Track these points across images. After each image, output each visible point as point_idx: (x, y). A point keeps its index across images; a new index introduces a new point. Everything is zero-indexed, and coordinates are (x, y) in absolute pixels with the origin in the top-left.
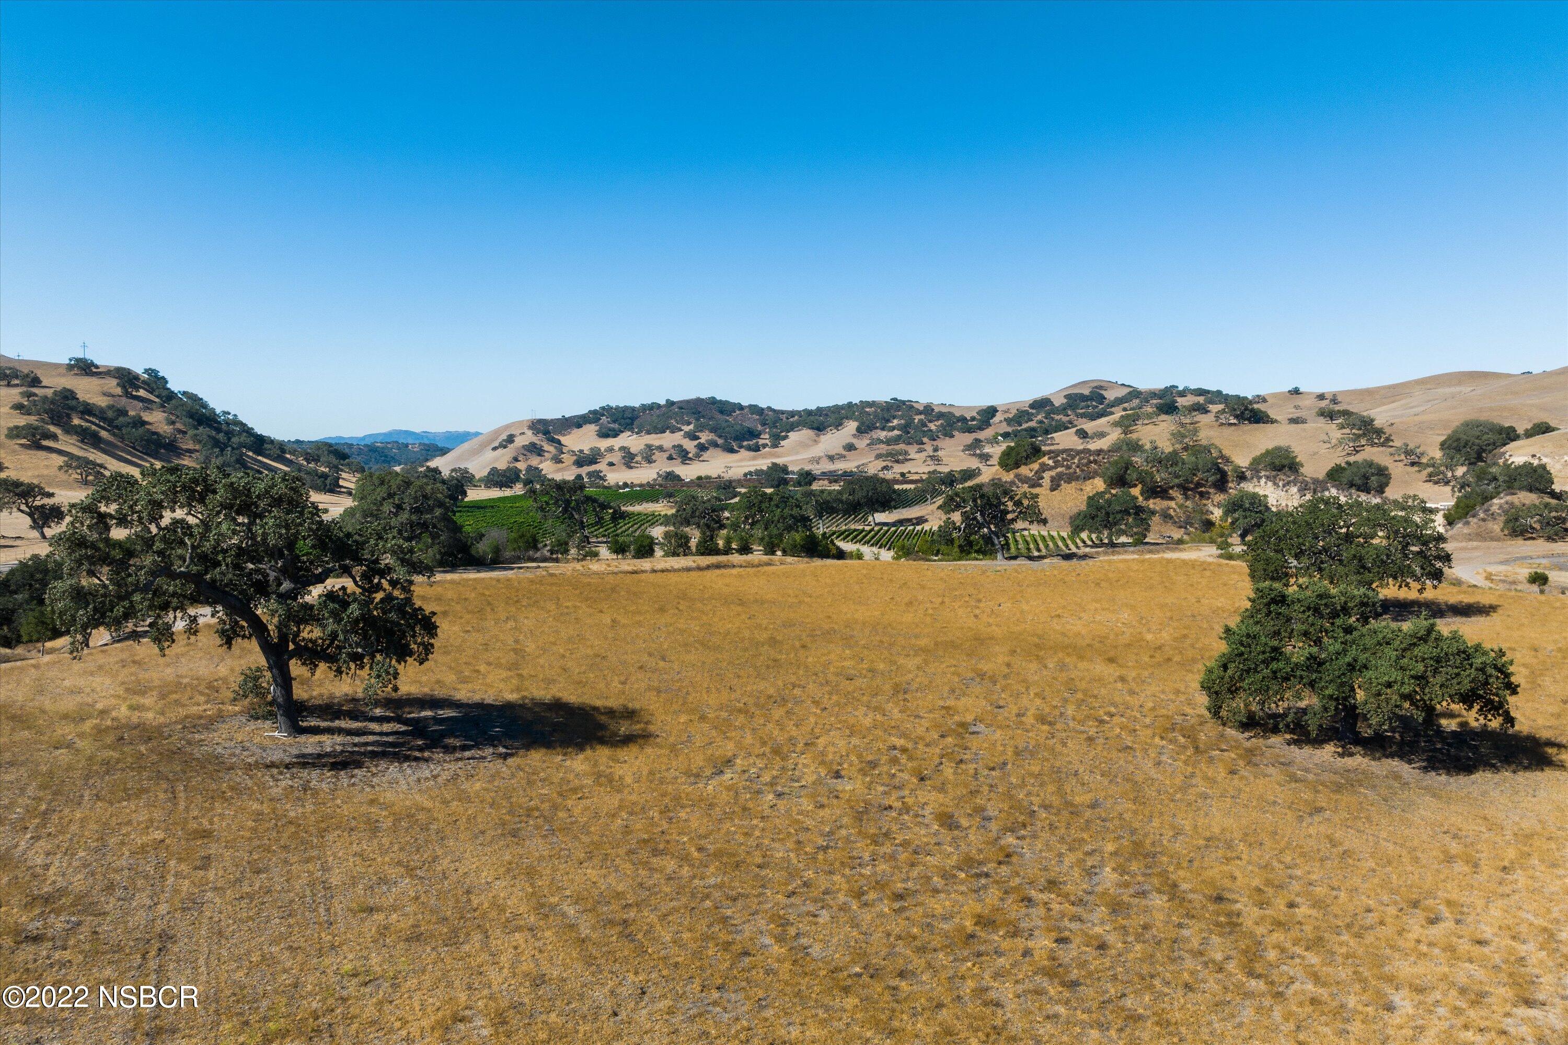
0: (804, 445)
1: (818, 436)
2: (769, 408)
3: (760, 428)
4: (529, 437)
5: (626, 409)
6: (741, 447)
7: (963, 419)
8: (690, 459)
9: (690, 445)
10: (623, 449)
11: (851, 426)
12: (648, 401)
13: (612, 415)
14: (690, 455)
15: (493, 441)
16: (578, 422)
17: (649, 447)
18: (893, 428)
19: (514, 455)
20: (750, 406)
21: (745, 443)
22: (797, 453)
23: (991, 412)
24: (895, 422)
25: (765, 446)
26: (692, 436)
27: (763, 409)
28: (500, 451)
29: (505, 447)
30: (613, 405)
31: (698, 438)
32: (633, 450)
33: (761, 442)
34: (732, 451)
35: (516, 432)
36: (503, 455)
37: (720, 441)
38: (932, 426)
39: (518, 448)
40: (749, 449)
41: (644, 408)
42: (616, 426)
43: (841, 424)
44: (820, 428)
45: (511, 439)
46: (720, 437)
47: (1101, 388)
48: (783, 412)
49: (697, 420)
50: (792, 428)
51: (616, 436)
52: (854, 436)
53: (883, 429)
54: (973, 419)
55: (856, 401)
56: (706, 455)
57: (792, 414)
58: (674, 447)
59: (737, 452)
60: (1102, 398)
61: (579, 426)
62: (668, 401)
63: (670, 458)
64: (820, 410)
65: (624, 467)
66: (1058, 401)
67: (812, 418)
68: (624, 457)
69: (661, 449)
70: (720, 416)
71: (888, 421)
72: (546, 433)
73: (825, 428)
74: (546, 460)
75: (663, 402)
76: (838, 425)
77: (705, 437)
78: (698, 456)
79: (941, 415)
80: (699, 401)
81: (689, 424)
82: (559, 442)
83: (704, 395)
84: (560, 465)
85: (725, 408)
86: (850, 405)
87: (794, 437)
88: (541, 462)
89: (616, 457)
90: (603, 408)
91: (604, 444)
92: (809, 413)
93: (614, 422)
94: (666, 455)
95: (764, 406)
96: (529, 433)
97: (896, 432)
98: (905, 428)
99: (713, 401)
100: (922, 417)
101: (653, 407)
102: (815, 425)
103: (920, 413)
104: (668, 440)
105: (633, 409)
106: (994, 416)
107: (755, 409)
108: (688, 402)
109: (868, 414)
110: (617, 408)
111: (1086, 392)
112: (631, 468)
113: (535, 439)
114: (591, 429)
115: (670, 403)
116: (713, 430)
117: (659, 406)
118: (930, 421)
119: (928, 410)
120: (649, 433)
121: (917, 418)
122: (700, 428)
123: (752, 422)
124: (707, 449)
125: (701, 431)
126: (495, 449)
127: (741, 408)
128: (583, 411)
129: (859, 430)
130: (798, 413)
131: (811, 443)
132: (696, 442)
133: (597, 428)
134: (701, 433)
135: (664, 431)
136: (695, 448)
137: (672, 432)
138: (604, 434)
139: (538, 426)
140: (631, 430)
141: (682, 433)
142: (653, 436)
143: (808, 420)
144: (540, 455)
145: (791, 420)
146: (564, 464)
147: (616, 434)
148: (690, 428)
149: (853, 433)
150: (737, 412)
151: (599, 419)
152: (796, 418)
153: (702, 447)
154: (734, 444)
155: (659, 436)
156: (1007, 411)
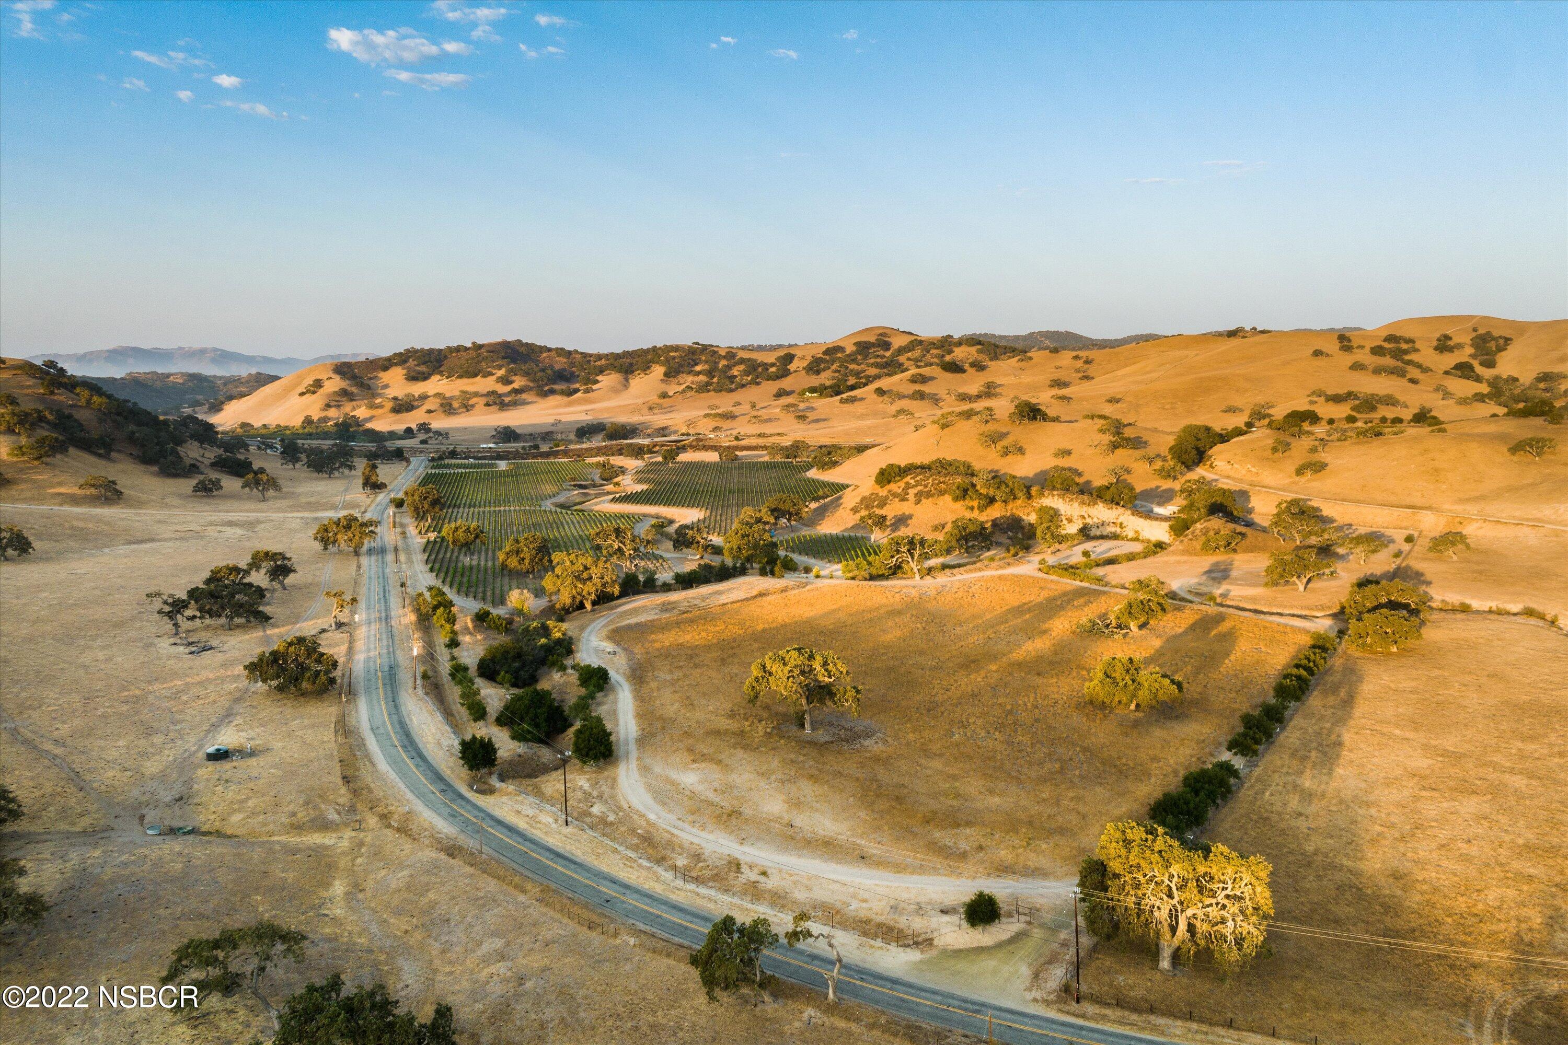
0: (616, 391)
1: (627, 379)
2: (576, 352)
4: (338, 382)
5: (431, 351)
6: (554, 391)
7: (764, 365)
8: (507, 405)
9: (503, 389)
10: (438, 395)
11: (658, 371)
12: (454, 344)
13: (418, 358)
14: (506, 401)
15: (299, 384)
16: (387, 364)
17: (463, 392)
18: (699, 373)
19: (326, 401)
20: (557, 349)
22: (609, 399)
23: (788, 357)
24: (700, 367)
25: (577, 390)
26: (505, 381)
27: (570, 352)
28: (309, 397)
29: (314, 392)
30: (418, 347)
31: (512, 382)
32: (449, 396)
33: (573, 386)
34: (545, 395)
35: (323, 376)
36: (315, 402)
37: (534, 386)
38: (735, 371)
39: (329, 395)
40: (562, 393)
41: (450, 349)
42: (423, 368)
43: (649, 368)
44: (628, 372)
45: (318, 384)
47: (884, 335)
48: (591, 355)
49: (510, 364)
50: (601, 371)
51: (424, 379)
52: (662, 380)
53: (688, 373)
54: (773, 365)
55: (660, 344)
56: (523, 398)
57: (599, 357)
58: (489, 392)
59: (551, 396)
60: (887, 346)
61: (387, 369)
62: (474, 343)
63: (487, 404)
64: (626, 354)
65: (443, 415)
66: (850, 349)
67: (619, 361)
68: (442, 404)
69: (477, 395)
70: (529, 360)
71: (694, 366)
72: (354, 378)
73: (632, 372)
74: (360, 406)
75: (469, 345)
76: (646, 368)
77: (518, 382)
78: (514, 402)
79: (742, 360)
80: (506, 345)
81: (500, 367)
83: (510, 338)
84: (377, 412)
85: (532, 351)
86: (654, 349)
87: (604, 381)
88: (354, 409)
89: (435, 404)
90: (408, 351)
91: (417, 389)
92: (617, 356)
93: (422, 364)
94: (483, 401)
95: (570, 348)
96: (337, 378)
97: (702, 378)
98: (710, 373)
99: (519, 344)
100: (725, 361)
101: (459, 349)
102: (623, 369)
103: (723, 358)
104: (482, 384)
105: (440, 351)
106: (791, 362)
107: (561, 352)
108: (497, 345)
109: (674, 358)
110: (422, 350)
111: (872, 339)
112: (451, 415)
113: (344, 385)
114: (398, 372)
115: (477, 347)
117: (467, 349)
118: (733, 366)
119: (730, 355)
120: (460, 377)
121: (723, 363)
122: (513, 372)
123: (560, 363)
124: (521, 393)
125: (513, 376)
126: (302, 394)
127: (549, 350)
128: (389, 354)
129: (667, 375)
130: (607, 356)
131: (622, 387)
132: (510, 387)
133: (405, 372)
134: (514, 378)
135: (476, 375)
136: (510, 393)
137: (484, 376)
138: (414, 377)
139: (343, 369)
140: (441, 373)
141: (494, 378)
142: (465, 380)
143: (616, 363)
144: (352, 400)
145: (598, 363)
146: (380, 411)
147: (425, 377)
148: (502, 372)
149: (662, 377)
150: (545, 355)
151: (405, 361)
152: (603, 362)
153: (516, 391)
154: (546, 388)
155: (471, 380)
156: (803, 358)
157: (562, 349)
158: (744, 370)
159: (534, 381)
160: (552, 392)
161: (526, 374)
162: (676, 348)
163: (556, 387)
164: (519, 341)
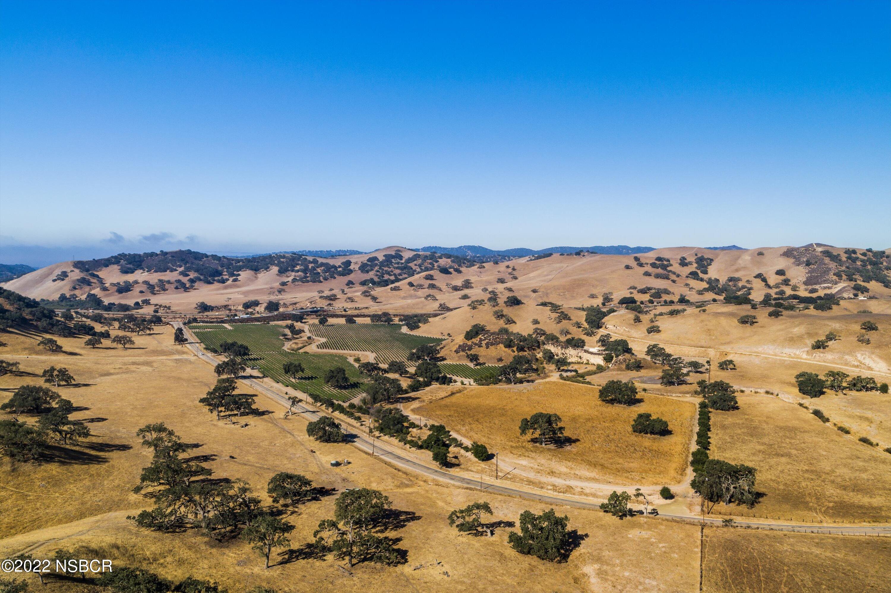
0: (251, 280)
1: (256, 274)
2: (224, 257)
3: (220, 268)
4: (76, 275)
6: (214, 280)
7: (335, 267)
8: (188, 288)
10: (143, 281)
11: (275, 269)
12: (149, 251)
13: (127, 260)
14: (187, 286)
15: (49, 274)
16: (107, 263)
17: (160, 281)
18: (298, 271)
19: (72, 285)
20: (212, 256)
21: (216, 278)
22: (248, 285)
23: (348, 263)
24: (298, 267)
25: (228, 280)
26: (185, 274)
27: (220, 258)
28: (61, 282)
29: (63, 280)
30: (127, 253)
32: (151, 283)
33: (225, 277)
34: (209, 283)
35: (67, 270)
36: (65, 285)
37: (202, 277)
38: (319, 270)
39: (73, 281)
40: (219, 281)
41: (147, 255)
42: (131, 266)
43: (268, 268)
44: (256, 270)
45: (64, 275)
46: (201, 275)
47: (399, 251)
48: (233, 259)
49: (185, 264)
50: (240, 269)
51: (132, 272)
52: (277, 275)
53: (293, 271)
54: (340, 267)
56: (196, 285)
57: (238, 260)
58: (176, 281)
59: (213, 283)
60: (401, 257)
61: (107, 266)
62: (162, 251)
63: (177, 288)
64: (254, 258)
65: (150, 294)
66: (381, 258)
67: (251, 263)
68: (148, 288)
69: (169, 282)
70: (197, 262)
71: (295, 267)
72: (87, 270)
73: (259, 270)
74: (94, 288)
75: (158, 252)
76: (267, 268)
77: (193, 275)
78: (192, 287)
79: (322, 264)
80: (181, 252)
81: (181, 267)
82: (97, 276)
83: (183, 248)
84: (107, 292)
85: (198, 256)
87: (243, 274)
89: (144, 288)
90: (120, 255)
91: (130, 278)
92: (248, 260)
93: (130, 263)
94: (173, 286)
96: (77, 271)
97: (301, 274)
98: (305, 271)
99: (189, 252)
100: (313, 265)
101: (152, 254)
102: (254, 268)
103: (312, 263)
104: (171, 276)
105: (140, 256)
107: (214, 257)
108: (176, 252)
109: (283, 262)
110: (130, 254)
111: (393, 253)
112: (155, 294)
113: (82, 275)
114: (115, 268)
115: (164, 253)
116: (197, 271)
117: (157, 255)
118: (318, 267)
119: (315, 261)
120: (156, 271)
121: (311, 265)
122: (188, 269)
123: (215, 264)
124: (195, 282)
125: (189, 271)
126: (54, 281)
127: (207, 256)
129: (280, 271)
130: (241, 260)
131: (254, 279)
132: (188, 278)
133: (119, 268)
135: (166, 270)
136: (188, 281)
137: (171, 271)
138: (125, 271)
139: (80, 265)
140: (142, 269)
141: (178, 272)
142: (160, 273)
144: (89, 285)
145: (238, 264)
146: (109, 292)
148: (182, 269)
149: (277, 273)
150: (205, 259)
151: (119, 261)
152: (241, 263)
153: (192, 281)
155: (163, 273)
156: (356, 263)
158: (324, 270)
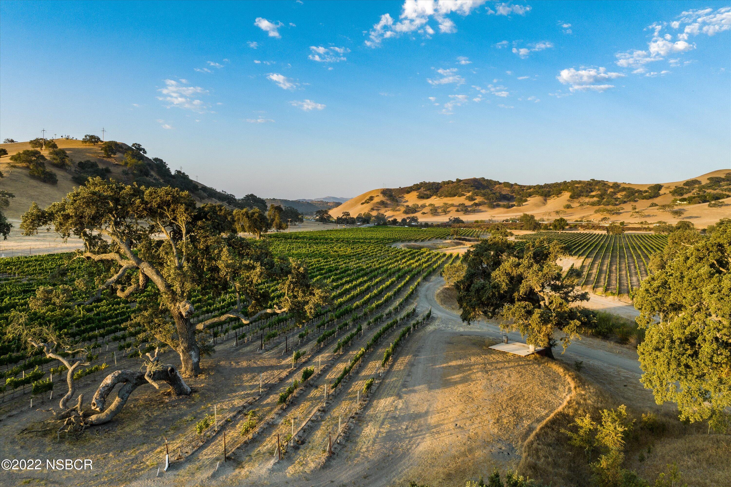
0: (537, 206)
1: (545, 200)
2: (516, 184)
3: (510, 195)
4: (381, 198)
5: (434, 183)
7: (640, 192)
8: (469, 211)
9: (468, 203)
10: (431, 205)
11: (566, 195)
12: (446, 180)
13: (426, 187)
14: (469, 209)
15: (362, 199)
16: (408, 190)
17: (446, 204)
18: (593, 196)
19: (372, 207)
20: (505, 183)
22: (533, 210)
23: (659, 187)
24: (595, 193)
25: (513, 205)
26: (471, 199)
27: (512, 185)
28: (365, 205)
29: (368, 203)
30: (427, 181)
31: (475, 200)
32: (437, 206)
33: (511, 203)
34: (494, 207)
35: (375, 195)
36: (366, 207)
37: (487, 202)
38: (620, 195)
39: (374, 204)
40: (504, 206)
41: (444, 183)
42: (428, 192)
43: (560, 193)
44: (547, 196)
45: (371, 198)
48: (525, 186)
49: (474, 190)
50: (530, 195)
51: (428, 198)
53: (587, 197)
54: (646, 192)
55: (569, 180)
56: (479, 208)
57: (530, 187)
58: (460, 204)
59: (496, 208)
62: (457, 179)
63: (457, 211)
64: (546, 186)
65: (431, 215)
66: (704, 182)
67: (542, 190)
68: (431, 210)
69: (452, 205)
70: (487, 188)
71: (590, 192)
72: (390, 196)
73: (549, 196)
74: (388, 210)
75: (454, 180)
76: (559, 193)
77: (478, 199)
78: (474, 210)
79: (624, 189)
80: (475, 180)
81: (469, 192)
82: (397, 201)
83: (478, 177)
85: (490, 184)
86: (565, 183)
87: (531, 200)
88: (386, 211)
89: (427, 210)
90: (421, 183)
91: (420, 202)
92: (540, 187)
93: (427, 190)
94: (455, 209)
95: (513, 183)
96: (381, 196)
97: (595, 199)
98: (601, 196)
100: (612, 190)
101: (449, 182)
102: (544, 194)
103: (611, 188)
104: (457, 200)
105: (438, 184)
106: (660, 190)
107: (507, 184)
108: (469, 180)
109: (577, 187)
110: (429, 183)
112: (435, 215)
113: (384, 199)
114: (414, 194)
115: (459, 181)
117: (453, 182)
118: (618, 192)
119: (616, 186)
120: (446, 196)
121: (610, 190)
122: (476, 194)
123: (506, 191)
124: (479, 206)
126: (363, 204)
127: (500, 184)
128: (411, 185)
129: (571, 197)
130: (534, 187)
131: (542, 204)
132: (473, 202)
133: (418, 194)
134: (476, 197)
135: (455, 196)
136: (472, 205)
137: (460, 196)
138: (421, 197)
139: (386, 192)
140: (437, 195)
141: (465, 197)
142: (449, 198)
143: (540, 191)
144: (386, 207)
145: (529, 191)
146: (398, 213)
147: (428, 197)
148: (470, 194)
149: (568, 198)
150: (497, 186)
151: (419, 189)
152: (532, 190)
153: (476, 205)
154: (495, 204)
155: (452, 198)
156: (668, 188)
157: (508, 183)
158: (625, 195)
159: (487, 199)
160: (498, 206)
161: (484, 195)
162: (580, 182)
163: (501, 203)
164: (483, 178)
